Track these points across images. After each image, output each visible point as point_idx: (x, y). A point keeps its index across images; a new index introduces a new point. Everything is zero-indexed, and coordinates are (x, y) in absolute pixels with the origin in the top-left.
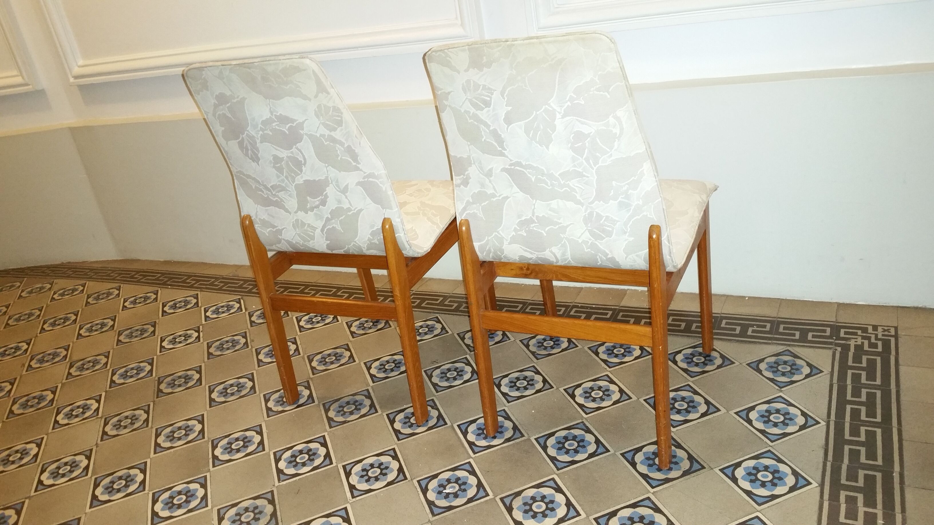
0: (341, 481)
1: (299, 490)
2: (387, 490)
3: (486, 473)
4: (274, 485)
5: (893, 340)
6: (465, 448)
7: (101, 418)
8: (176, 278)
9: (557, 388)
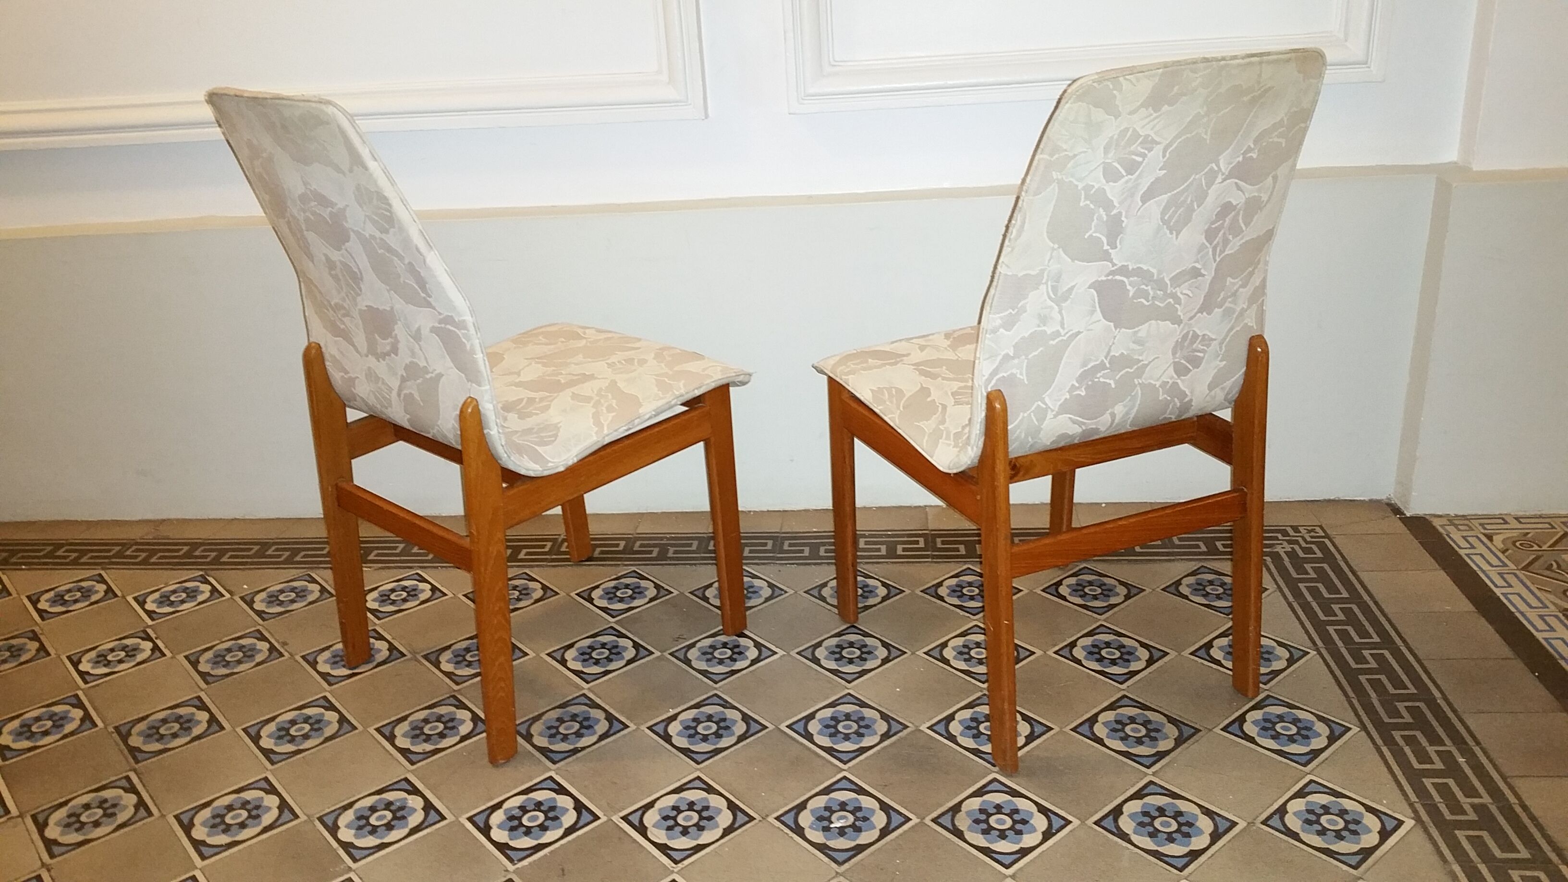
0: (635, 841)
1: (563, 870)
2: (730, 840)
3: (883, 788)
4: (507, 871)
5: (1326, 541)
6: (824, 758)
7: (21, 816)
8: (27, 551)
9: (913, 653)
